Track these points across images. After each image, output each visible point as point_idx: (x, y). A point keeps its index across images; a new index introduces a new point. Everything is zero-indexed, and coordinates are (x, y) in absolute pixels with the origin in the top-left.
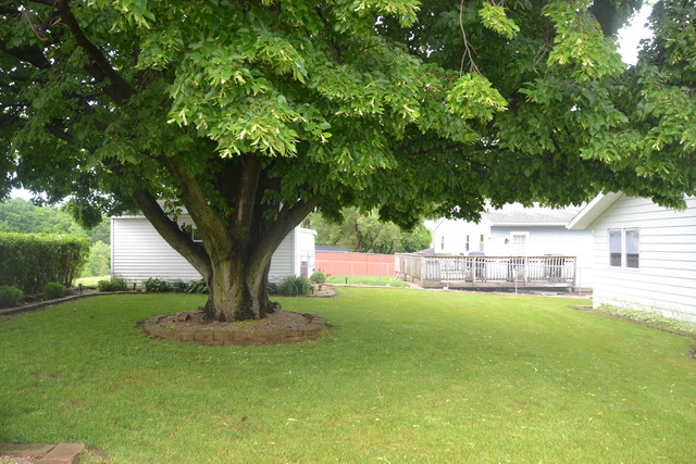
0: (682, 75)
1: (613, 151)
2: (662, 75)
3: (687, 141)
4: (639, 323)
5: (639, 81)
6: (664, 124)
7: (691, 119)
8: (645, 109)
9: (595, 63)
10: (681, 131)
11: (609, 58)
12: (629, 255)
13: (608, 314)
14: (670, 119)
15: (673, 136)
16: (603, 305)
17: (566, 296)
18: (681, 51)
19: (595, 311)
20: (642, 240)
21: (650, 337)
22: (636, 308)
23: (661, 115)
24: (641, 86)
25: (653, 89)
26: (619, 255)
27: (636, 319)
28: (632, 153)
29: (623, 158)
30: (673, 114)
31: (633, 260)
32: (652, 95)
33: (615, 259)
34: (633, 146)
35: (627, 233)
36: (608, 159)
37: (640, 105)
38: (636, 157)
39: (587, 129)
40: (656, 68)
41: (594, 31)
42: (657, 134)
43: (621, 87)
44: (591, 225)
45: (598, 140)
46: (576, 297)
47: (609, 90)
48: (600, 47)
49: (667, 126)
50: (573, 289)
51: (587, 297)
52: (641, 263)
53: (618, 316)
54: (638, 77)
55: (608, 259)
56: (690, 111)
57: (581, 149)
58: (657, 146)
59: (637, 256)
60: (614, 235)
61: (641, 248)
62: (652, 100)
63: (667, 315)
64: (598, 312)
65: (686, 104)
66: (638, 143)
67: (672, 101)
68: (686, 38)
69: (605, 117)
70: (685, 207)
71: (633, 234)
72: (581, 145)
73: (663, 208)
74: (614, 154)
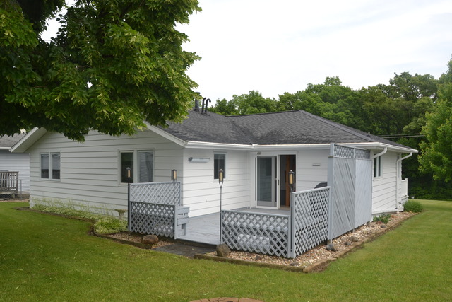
0: (77, 56)
1: (30, 99)
2: (65, 54)
3: (75, 98)
4: (60, 215)
5: (51, 55)
6: (63, 85)
7: (79, 85)
8: (53, 74)
9: (15, 35)
10: (72, 91)
11: (26, 34)
12: (54, 171)
13: (40, 212)
14: (67, 83)
15: (68, 94)
16: (36, 205)
17: (11, 201)
18: (76, 41)
19: (30, 210)
20: (62, 160)
21: (66, 224)
22: (58, 206)
23: (63, 79)
24: (52, 59)
25: (59, 62)
26: (47, 171)
27: (59, 213)
28: (42, 101)
29: (36, 105)
30: (69, 80)
31: (57, 174)
32: (58, 66)
33: (45, 173)
34: (43, 98)
35: (53, 156)
36: (26, 104)
37: (50, 70)
38: (46, 105)
39: (11, 81)
40: (62, 48)
41: (16, 12)
42: (59, 92)
43: (39, 57)
44: (27, 150)
45: (19, 90)
46: (17, 201)
47: (30, 57)
48: (20, 25)
49: (64, 87)
50: (16, 195)
51: (27, 200)
52: (62, 176)
53: (47, 212)
54: (51, 52)
55: (39, 174)
56: (78, 80)
57: (6, 95)
58: (57, 99)
59: (59, 171)
60: (44, 157)
61: (62, 165)
62: (57, 69)
63: (78, 209)
64: (33, 210)
65: (77, 75)
66: (47, 96)
67: (68, 72)
68: (80, 34)
69: (25, 75)
70: (84, 140)
71: (56, 157)
72: (7, 92)
73: (71, 140)
74: (30, 102)
